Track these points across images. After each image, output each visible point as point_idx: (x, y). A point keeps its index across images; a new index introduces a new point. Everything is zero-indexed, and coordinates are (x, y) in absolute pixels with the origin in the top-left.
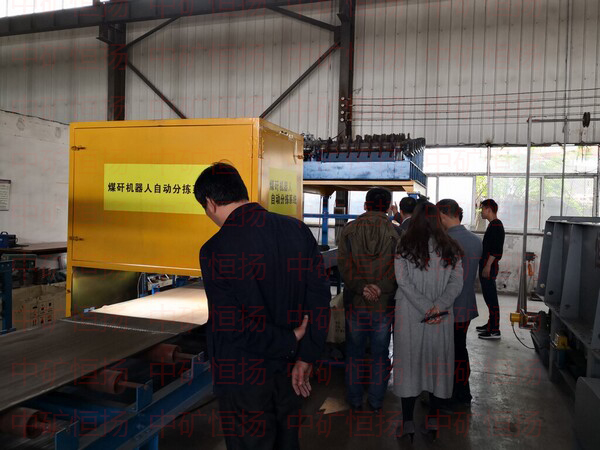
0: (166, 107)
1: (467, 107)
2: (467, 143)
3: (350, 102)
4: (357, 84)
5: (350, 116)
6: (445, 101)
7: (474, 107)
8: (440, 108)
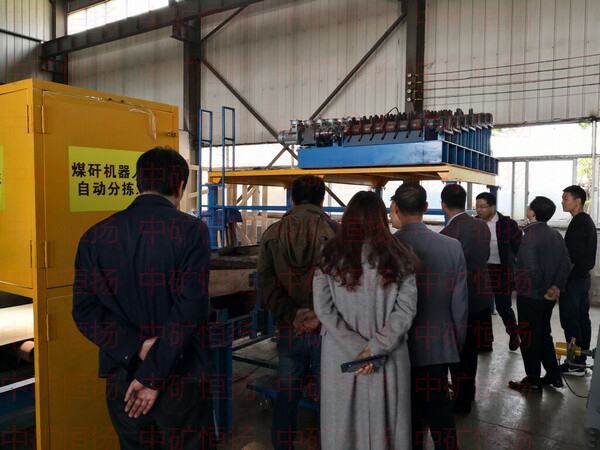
1: (565, 73)
2: (565, 118)
4: (428, 57)
5: (419, 95)
6: (535, 67)
7: (573, 72)
8: (529, 77)
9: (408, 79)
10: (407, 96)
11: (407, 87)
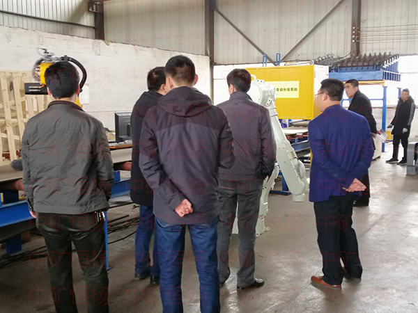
0: (241, 37)
3: (359, 30)
4: (363, 17)
5: (358, 39)
9: (353, 30)
10: (352, 39)
11: (353, 34)
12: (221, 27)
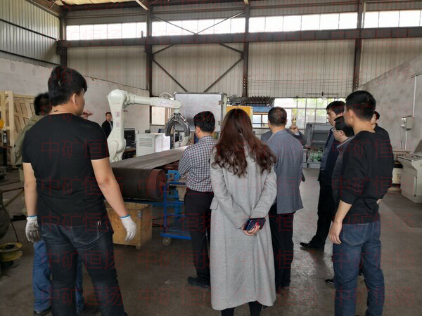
1: (290, 84)
2: (290, 97)
3: (247, 81)
5: (247, 86)
6: (282, 82)
9: (244, 81)
12: (157, 72)
